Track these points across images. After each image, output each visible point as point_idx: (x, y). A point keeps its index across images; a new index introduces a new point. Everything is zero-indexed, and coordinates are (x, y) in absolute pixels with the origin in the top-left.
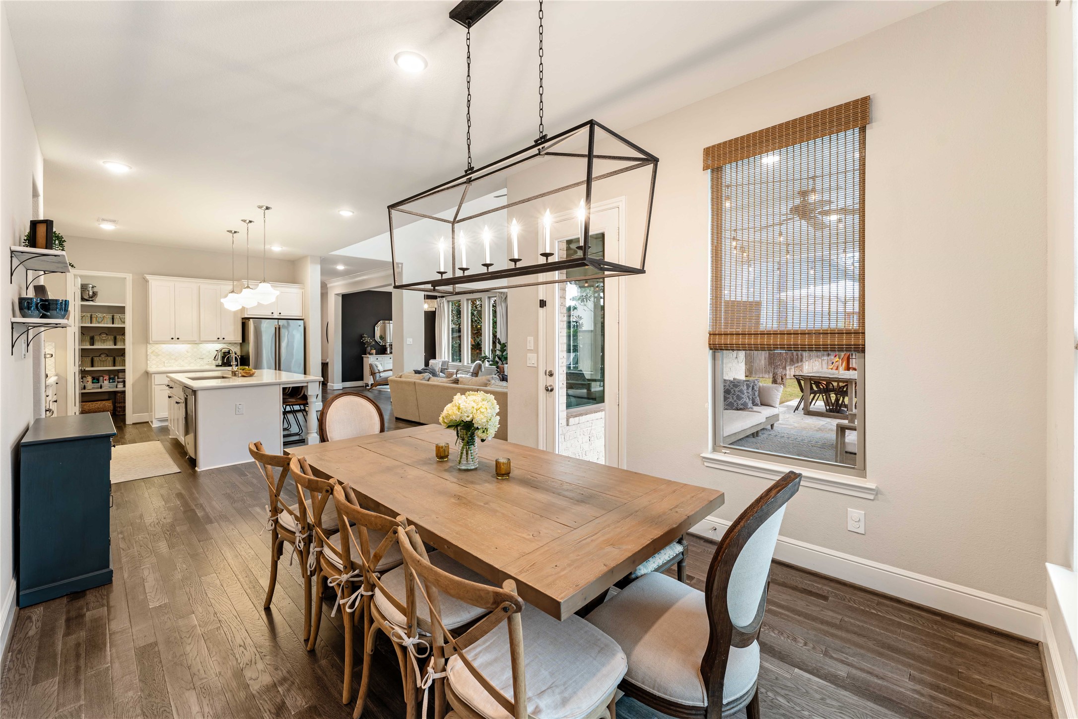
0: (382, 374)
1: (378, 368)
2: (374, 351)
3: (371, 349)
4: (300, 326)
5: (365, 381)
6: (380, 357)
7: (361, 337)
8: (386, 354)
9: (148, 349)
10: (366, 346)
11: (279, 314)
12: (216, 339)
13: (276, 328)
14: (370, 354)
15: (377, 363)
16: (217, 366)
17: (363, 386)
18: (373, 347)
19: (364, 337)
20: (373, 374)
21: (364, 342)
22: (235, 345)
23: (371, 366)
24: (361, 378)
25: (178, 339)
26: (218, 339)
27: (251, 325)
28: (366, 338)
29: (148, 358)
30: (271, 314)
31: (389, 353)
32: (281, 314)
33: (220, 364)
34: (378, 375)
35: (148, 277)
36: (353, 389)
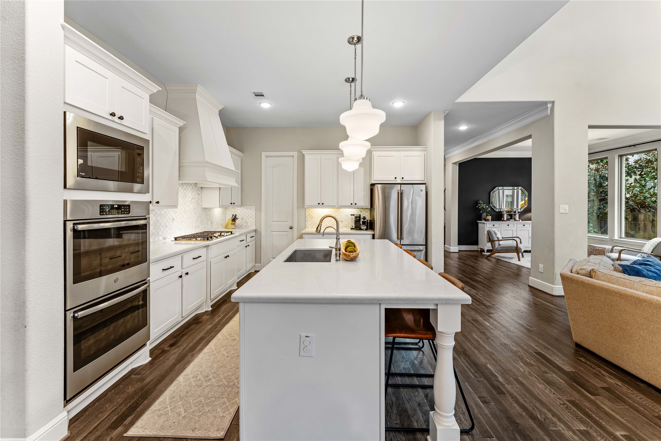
0: (501, 243)
1: (497, 236)
2: (490, 218)
3: (487, 215)
4: (422, 191)
5: (480, 246)
6: (497, 223)
7: (477, 203)
8: (503, 220)
9: (306, 212)
10: (481, 212)
11: (402, 179)
12: (350, 205)
13: (398, 193)
14: (486, 220)
15: (495, 230)
16: (351, 229)
17: (478, 251)
18: (488, 213)
19: (480, 203)
20: (491, 240)
21: (480, 208)
22: (366, 210)
23: (489, 233)
24: (476, 243)
25: (323, 204)
26: (352, 204)
27: (378, 190)
28: (482, 205)
29: (306, 219)
30: (394, 179)
31: (505, 219)
32: (404, 179)
33: (354, 227)
34: (497, 243)
35: (304, 152)
36: (468, 253)
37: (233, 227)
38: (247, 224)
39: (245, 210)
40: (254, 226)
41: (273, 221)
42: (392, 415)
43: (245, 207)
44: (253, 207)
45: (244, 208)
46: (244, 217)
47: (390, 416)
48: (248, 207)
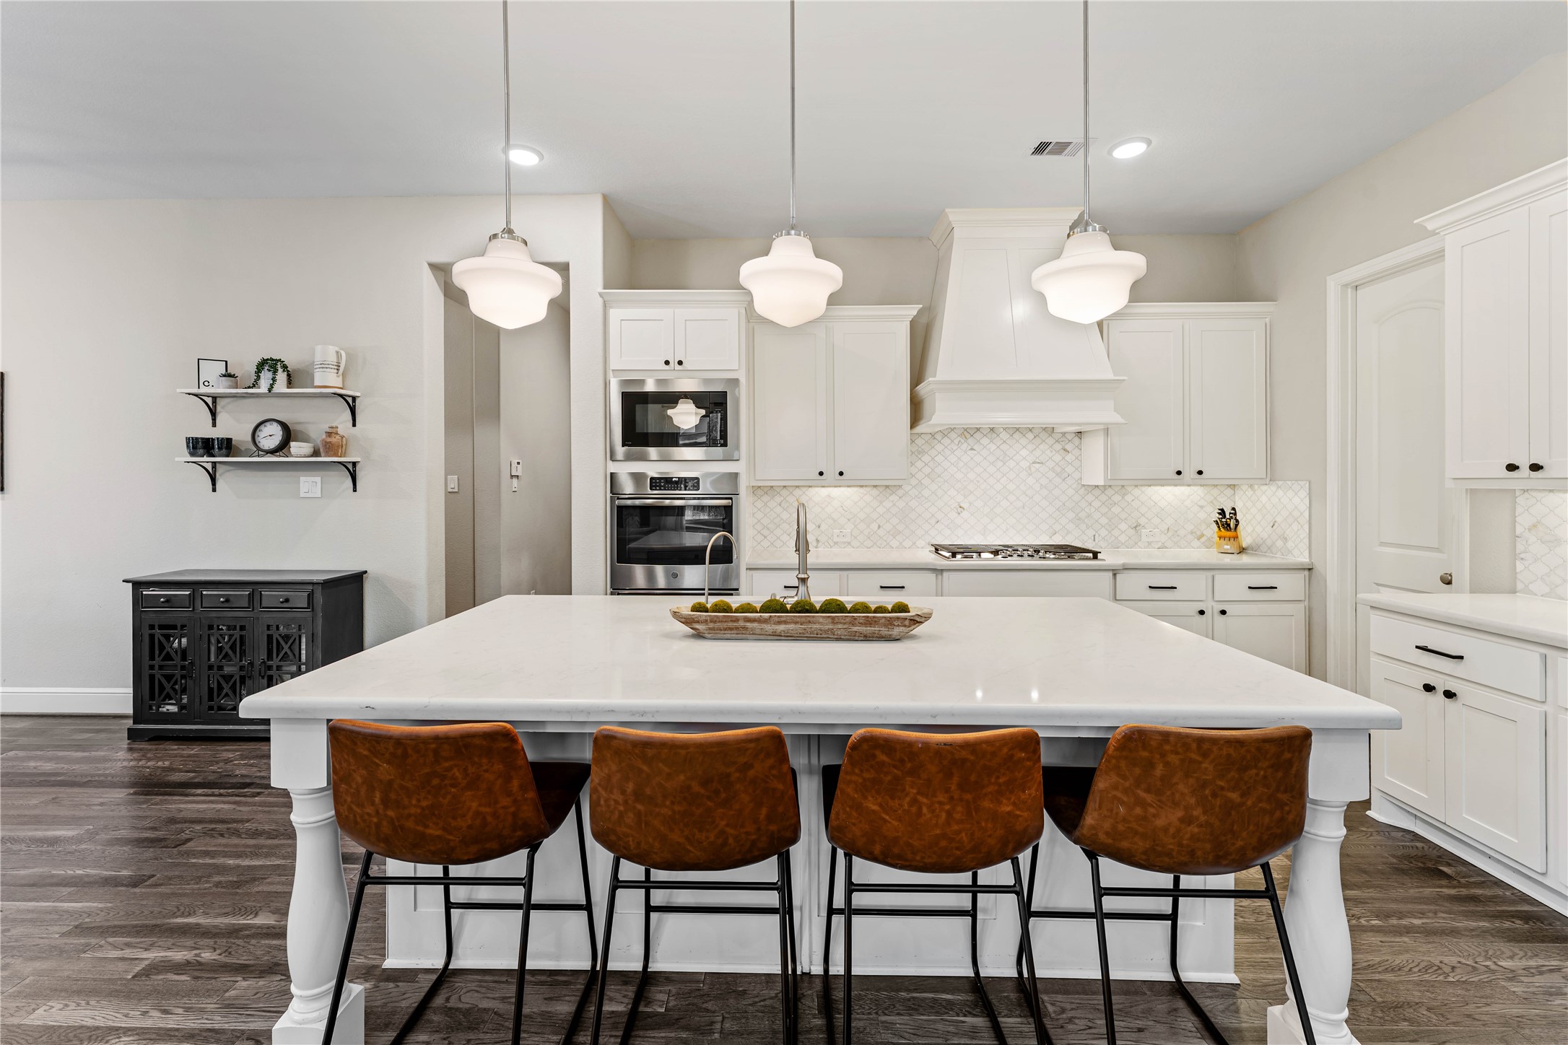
9: (1519, 510)
29: (1520, 547)
37: (1229, 547)
38: (1285, 544)
39: (1280, 493)
40: (1306, 553)
41: (1383, 544)
42: (476, 995)
43: (1280, 483)
44: (1302, 483)
45: (1279, 487)
46: (1279, 519)
47: (477, 991)
48: (1289, 483)
